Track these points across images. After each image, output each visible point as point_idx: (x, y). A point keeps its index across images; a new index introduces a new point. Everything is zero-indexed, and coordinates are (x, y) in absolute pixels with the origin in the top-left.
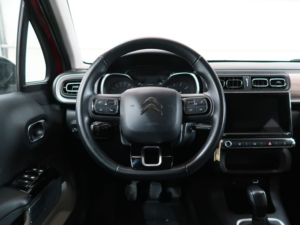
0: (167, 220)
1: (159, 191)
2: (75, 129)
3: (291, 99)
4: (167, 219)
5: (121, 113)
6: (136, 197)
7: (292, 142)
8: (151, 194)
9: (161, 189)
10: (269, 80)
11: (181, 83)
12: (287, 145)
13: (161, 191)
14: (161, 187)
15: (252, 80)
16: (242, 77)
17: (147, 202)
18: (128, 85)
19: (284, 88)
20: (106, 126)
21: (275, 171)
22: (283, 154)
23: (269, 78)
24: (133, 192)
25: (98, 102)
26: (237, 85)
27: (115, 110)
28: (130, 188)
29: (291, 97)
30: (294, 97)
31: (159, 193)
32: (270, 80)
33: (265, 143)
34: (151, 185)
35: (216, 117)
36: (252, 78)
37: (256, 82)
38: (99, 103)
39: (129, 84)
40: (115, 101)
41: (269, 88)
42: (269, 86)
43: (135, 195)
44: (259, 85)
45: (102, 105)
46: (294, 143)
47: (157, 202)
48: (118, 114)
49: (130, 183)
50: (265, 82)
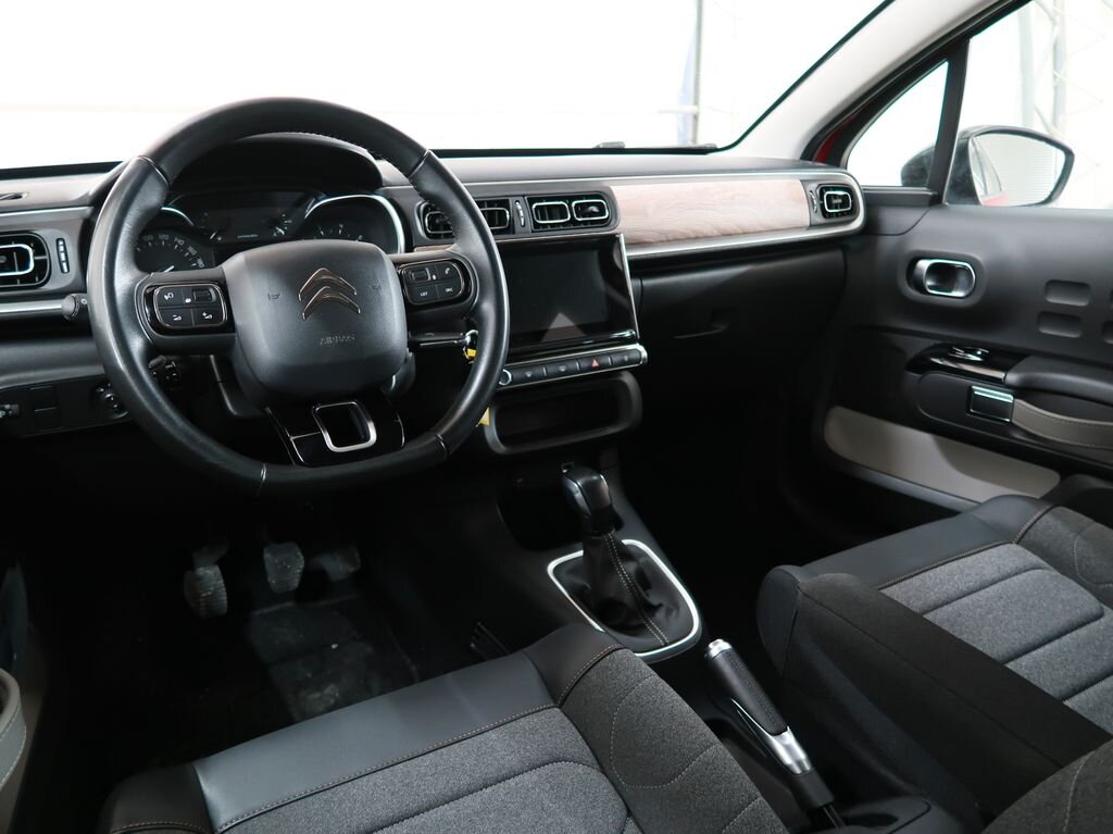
0: (334, 646)
1: (298, 565)
2: (7, 407)
3: (627, 249)
4: (334, 643)
5: (238, 321)
6: (225, 602)
7: (640, 353)
8: (272, 581)
9: (302, 557)
10: (570, 205)
11: (341, 226)
12: (631, 362)
13: (302, 566)
14: (299, 553)
15: (531, 206)
16: (508, 201)
17: (258, 613)
18: (176, 243)
19: (605, 223)
20: (173, 368)
21: (611, 430)
22: (624, 385)
23: (570, 198)
24: (212, 589)
25: (161, 295)
26: (497, 223)
27: (217, 315)
28: (200, 579)
29: (626, 245)
30: (631, 245)
31: (299, 571)
32: (574, 204)
33: (585, 364)
34: (267, 556)
35: (488, 307)
36: (532, 201)
37: (542, 213)
38: (166, 297)
39: (176, 239)
40: (211, 290)
41: (572, 227)
42: (573, 222)
43: (224, 597)
44: (550, 219)
45: (176, 306)
46: (645, 354)
47: (289, 604)
48: (230, 325)
49: (192, 567)
50: (562, 212)
